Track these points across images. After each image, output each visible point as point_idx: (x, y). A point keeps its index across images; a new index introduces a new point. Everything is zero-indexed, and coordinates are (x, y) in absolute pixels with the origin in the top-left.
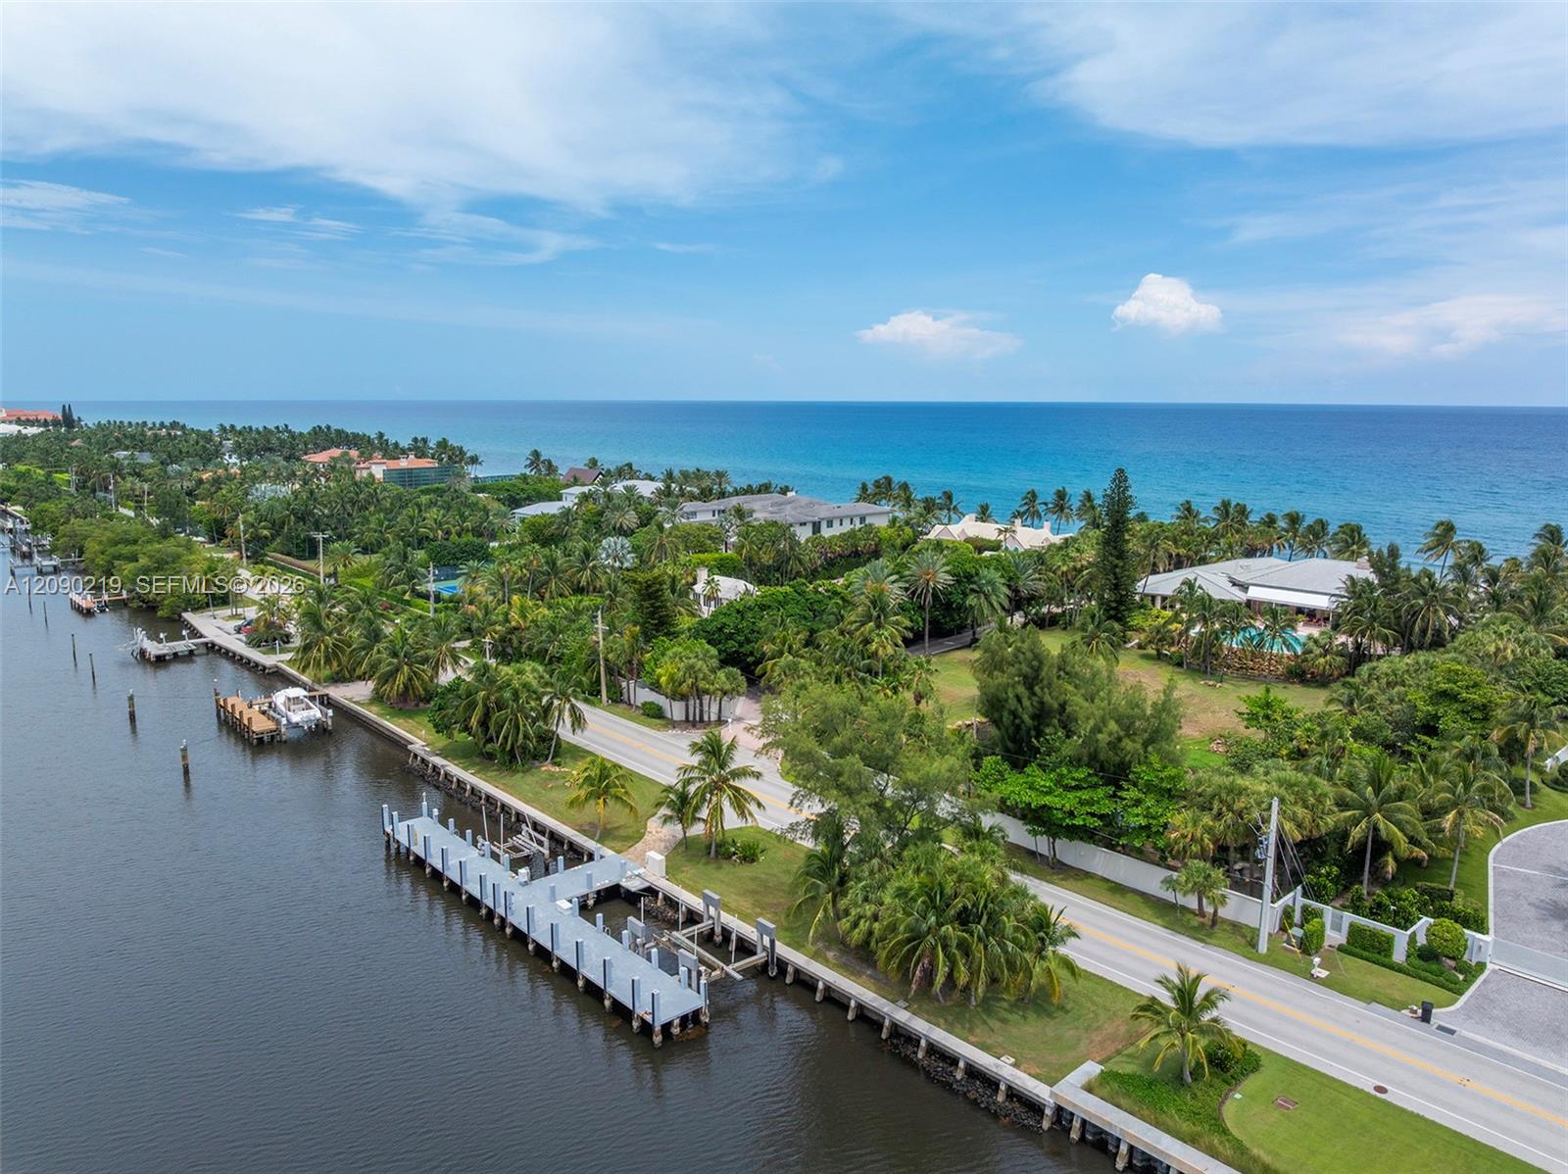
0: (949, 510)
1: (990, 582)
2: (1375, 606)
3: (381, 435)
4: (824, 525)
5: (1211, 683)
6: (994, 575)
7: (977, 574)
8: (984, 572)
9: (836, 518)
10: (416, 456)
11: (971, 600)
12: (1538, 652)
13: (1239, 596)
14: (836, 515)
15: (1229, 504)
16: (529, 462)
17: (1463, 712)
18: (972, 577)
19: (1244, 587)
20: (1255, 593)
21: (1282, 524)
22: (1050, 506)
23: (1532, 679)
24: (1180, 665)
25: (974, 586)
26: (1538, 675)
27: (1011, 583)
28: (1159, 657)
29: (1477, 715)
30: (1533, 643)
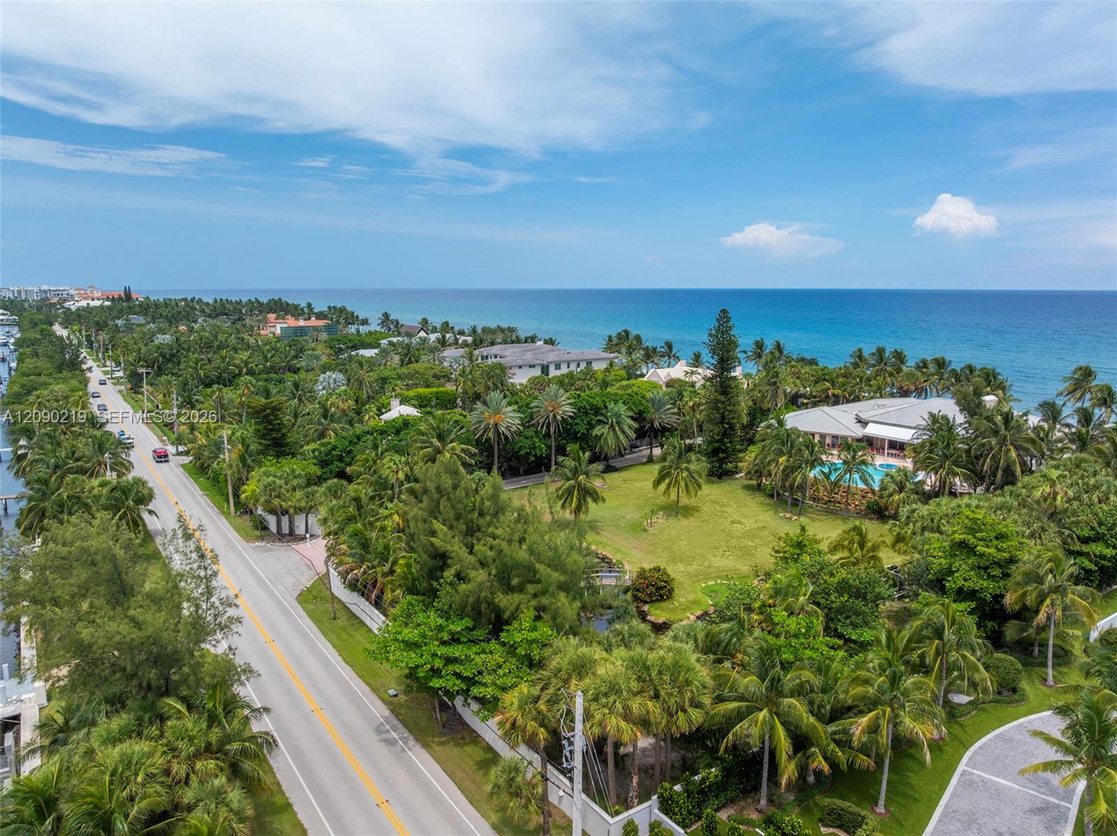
0: (670, 357)
1: (618, 415)
2: (948, 443)
3: (309, 305)
4: (552, 368)
5: (788, 515)
6: (621, 408)
7: (606, 407)
8: (611, 405)
9: (564, 362)
10: (316, 319)
11: (597, 431)
12: (1108, 499)
13: (859, 432)
14: (563, 359)
15: (884, 350)
16: (380, 321)
17: (979, 568)
18: (600, 409)
19: (864, 423)
20: (873, 430)
21: (932, 368)
22: (749, 354)
23: (1092, 529)
24: (772, 496)
25: (602, 418)
26: (1100, 524)
27: (639, 417)
28: (759, 488)
29: (997, 572)
30: (1104, 488)
